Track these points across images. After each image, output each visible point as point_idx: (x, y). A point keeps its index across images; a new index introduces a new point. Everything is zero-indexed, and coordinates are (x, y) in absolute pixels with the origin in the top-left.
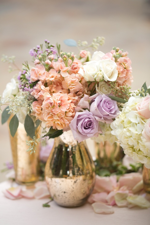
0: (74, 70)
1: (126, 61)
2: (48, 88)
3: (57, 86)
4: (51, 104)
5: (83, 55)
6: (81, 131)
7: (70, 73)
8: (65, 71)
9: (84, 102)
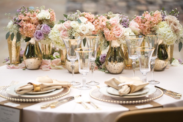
0: (34, 16)
1: (53, 12)
2: (25, 22)
3: (28, 22)
4: (27, 27)
5: (37, 11)
6: (37, 37)
7: (33, 17)
8: (31, 16)
9: (38, 27)
